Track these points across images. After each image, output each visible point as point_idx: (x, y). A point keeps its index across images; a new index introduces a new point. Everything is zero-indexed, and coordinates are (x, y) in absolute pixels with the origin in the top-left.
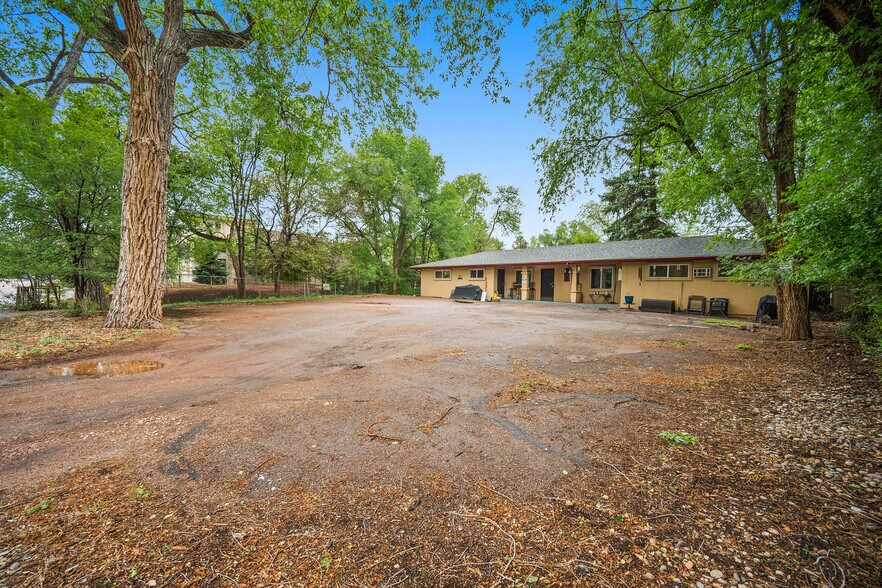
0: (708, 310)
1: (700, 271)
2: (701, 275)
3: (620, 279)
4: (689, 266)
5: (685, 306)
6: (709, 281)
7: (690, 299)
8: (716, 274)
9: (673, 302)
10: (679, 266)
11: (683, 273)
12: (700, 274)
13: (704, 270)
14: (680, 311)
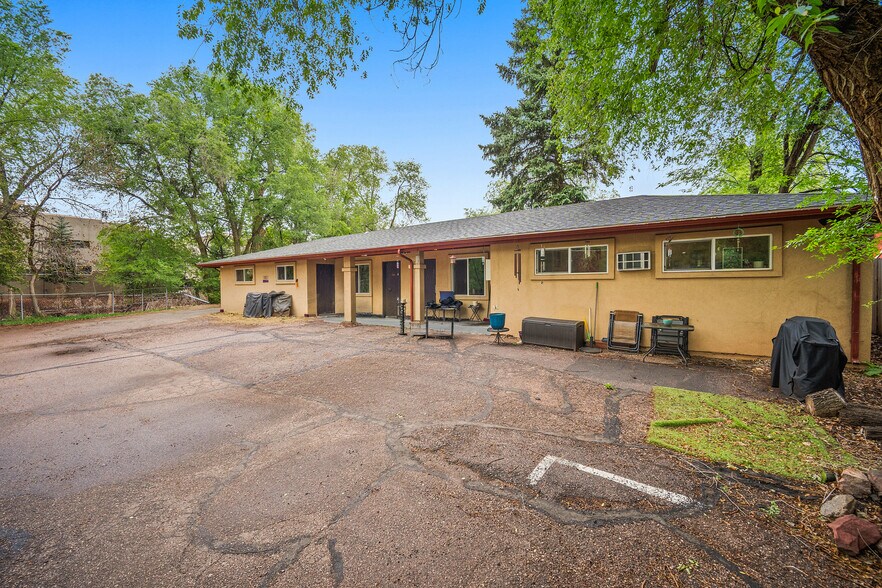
0: (648, 342)
1: (629, 257)
2: (631, 266)
3: (488, 277)
4: (609, 249)
5: (602, 334)
6: (646, 280)
7: (613, 317)
8: (661, 262)
9: (581, 326)
10: (587, 249)
11: (596, 264)
12: (629, 265)
13: (637, 257)
14: (594, 344)
